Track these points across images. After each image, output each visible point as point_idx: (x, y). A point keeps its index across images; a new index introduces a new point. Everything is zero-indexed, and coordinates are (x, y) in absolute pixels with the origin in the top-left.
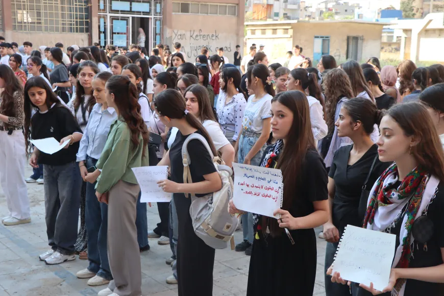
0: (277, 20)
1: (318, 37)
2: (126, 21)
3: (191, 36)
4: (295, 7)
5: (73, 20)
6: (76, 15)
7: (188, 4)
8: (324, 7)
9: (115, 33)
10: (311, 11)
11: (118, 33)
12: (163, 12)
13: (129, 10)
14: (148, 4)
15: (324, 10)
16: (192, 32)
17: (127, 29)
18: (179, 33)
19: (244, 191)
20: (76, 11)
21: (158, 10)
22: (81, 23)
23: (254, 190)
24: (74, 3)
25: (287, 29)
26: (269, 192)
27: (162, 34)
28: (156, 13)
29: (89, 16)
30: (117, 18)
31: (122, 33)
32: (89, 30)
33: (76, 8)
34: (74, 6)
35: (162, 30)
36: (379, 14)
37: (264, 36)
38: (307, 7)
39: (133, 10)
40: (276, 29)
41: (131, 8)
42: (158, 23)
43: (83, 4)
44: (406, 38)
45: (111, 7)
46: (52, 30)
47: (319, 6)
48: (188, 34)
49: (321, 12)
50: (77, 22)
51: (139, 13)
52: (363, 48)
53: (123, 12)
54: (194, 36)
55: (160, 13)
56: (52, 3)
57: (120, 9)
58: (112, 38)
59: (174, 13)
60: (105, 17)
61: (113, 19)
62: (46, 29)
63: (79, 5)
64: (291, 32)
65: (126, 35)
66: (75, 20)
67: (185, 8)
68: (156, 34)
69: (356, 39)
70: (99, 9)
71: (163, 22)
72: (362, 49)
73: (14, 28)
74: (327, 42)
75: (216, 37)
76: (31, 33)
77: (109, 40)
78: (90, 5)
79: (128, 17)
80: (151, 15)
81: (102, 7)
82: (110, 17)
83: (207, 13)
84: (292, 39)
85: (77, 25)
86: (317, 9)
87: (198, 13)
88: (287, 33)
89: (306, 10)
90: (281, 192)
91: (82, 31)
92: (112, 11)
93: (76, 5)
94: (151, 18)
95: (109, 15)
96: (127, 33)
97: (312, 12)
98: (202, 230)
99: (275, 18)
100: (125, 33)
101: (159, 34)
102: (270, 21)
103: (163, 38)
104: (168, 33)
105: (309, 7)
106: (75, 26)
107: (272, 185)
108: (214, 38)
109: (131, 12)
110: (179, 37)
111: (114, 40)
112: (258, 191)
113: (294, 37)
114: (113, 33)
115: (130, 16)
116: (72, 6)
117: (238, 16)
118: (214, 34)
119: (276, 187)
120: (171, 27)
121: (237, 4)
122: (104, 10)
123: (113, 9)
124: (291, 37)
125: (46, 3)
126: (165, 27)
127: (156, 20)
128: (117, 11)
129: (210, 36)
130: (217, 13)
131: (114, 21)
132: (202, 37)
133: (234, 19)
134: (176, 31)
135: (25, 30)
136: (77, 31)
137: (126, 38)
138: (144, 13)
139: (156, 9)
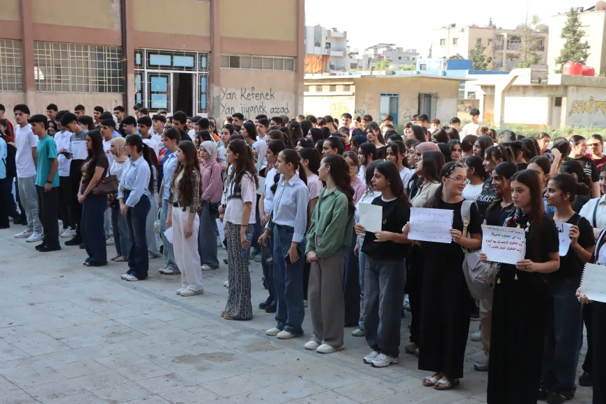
0: (335, 74)
1: (385, 95)
2: (166, 78)
3: (242, 95)
4: (340, 54)
5: (104, 77)
6: (109, 71)
7: (238, 58)
8: (373, 53)
9: (154, 92)
10: (357, 58)
11: (157, 93)
12: (210, 67)
13: (170, 64)
14: (192, 58)
15: (373, 57)
16: (243, 91)
17: (168, 88)
18: (228, 92)
19: (491, 246)
20: (109, 67)
21: (204, 65)
22: (115, 81)
23: (500, 245)
24: (107, 58)
25: (349, 85)
26: (514, 246)
27: (208, 93)
28: (201, 68)
29: (124, 72)
30: (156, 75)
31: (162, 93)
32: (123, 88)
33: (109, 63)
34: (107, 62)
35: (208, 87)
36: (445, 64)
37: (319, 93)
38: (352, 53)
39: (174, 64)
40: (335, 85)
41: (172, 62)
42: (203, 79)
43: (117, 59)
44: (485, 95)
45: (149, 61)
46: (80, 89)
47: (367, 52)
48: (238, 94)
49: (370, 60)
50: (109, 79)
51: (181, 68)
52: (438, 108)
53: (164, 67)
54: (246, 96)
55: (206, 68)
56: (81, 58)
57: (159, 64)
58: (150, 98)
59: (222, 68)
60: (141, 74)
61: (151, 75)
62: (74, 89)
63: (112, 60)
64: (353, 88)
65: (166, 95)
66: (107, 77)
67: (234, 62)
68: (201, 93)
69: (429, 96)
70: (136, 65)
71: (210, 79)
72: (436, 109)
73: (37, 88)
74: (395, 101)
75: (272, 95)
76: (56, 94)
77: (146, 101)
78: (125, 60)
79: (169, 74)
80: (196, 71)
81: (138, 62)
82: (148, 73)
83: (261, 68)
84: (354, 97)
85: (109, 83)
86: (365, 56)
87: (250, 67)
88: (349, 90)
89: (351, 57)
90: (524, 246)
91: (115, 90)
92: (150, 66)
93: (109, 60)
94: (196, 74)
95: (146, 71)
96: (168, 92)
97: (358, 60)
98: (480, 278)
99: (332, 71)
100: (165, 93)
101: (205, 93)
102: (326, 76)
103: (209, 97)
104: (215, 91)
105: (354, 54)
106: (107, 85)
107: (516, 240)
108: (268, 97)
109: (171, 67)
110: (229, 96)
111: (152, 100)
112: (503, 245)
113: (356, 94)
114: (151, 93)
115: (171, 72)
116: (104, 61)
117: (297, 71)
118: (269, 93)
119: (519, 241)
120: (219, 85)
121: (295, 57)
122: (141, 66)
123: (151, 63)
124: (353, 95)
125: (74, 58)
126: (211, 84)
127: (201, 77)
128: (156, 67)
129: (265, 95)
130: (271, 68)
131: (152, 78)
132: (254, 96)
133: (291, 75)
134: (224, 90)
135: (50, 89)
136: (109, 91)
137: (166, 98)
138: (188, 68)
139: (201, 64)
